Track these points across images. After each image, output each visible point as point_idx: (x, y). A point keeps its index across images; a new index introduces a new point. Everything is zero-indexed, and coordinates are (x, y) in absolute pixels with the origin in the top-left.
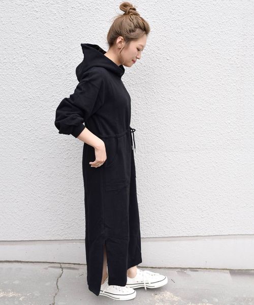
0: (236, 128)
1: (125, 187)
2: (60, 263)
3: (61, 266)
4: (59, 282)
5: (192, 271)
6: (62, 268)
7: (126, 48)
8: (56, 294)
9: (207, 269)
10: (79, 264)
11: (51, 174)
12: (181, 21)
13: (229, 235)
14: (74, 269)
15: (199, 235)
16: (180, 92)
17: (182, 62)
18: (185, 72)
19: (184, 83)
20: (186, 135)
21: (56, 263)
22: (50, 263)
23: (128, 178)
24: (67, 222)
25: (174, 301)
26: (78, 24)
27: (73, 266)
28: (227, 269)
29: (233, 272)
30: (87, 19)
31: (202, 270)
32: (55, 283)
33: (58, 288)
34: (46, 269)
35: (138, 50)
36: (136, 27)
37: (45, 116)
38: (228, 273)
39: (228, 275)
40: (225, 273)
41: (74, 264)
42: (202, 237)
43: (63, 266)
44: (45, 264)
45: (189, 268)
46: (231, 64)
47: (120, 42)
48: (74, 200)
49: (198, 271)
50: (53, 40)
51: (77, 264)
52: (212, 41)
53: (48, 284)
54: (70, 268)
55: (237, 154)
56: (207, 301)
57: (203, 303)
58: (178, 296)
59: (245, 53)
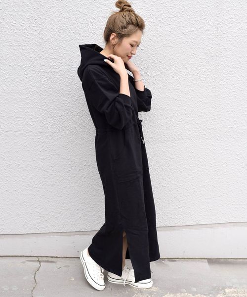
0: (212, 117)
1: (138, 178)
2: (38, 257)
3: (39, 259)
4: (36, 276)
5: (170, 261)
6: (40, 262)
7: (119, 44)
8: (34, 288)
9: (185, 259)
10: (57, 257)
11: (26, 167)
12: (155, 10)
13: (207, 224)
14: (52, 262)
15: (177, 225)
16: (155, 82)
17: (156, 52)
18: (160, 62)
19: (159, 73)
20: (162, 125)
21: (33, 256)
22: (27, 256)
23: (140, 169)
24: (44, 216)
25: (153, 291)
26: (51, 15)
27: (50, 259)
28: (205, 259)
29: (211, 261)
30: (59, 10)
31: (180, 260)
32: (33, 276)
33: (36, 282)
34: (24, 263)
35: (132, 46)
36: (128, 23)
37: (19, 109)
38: (205, 262)
39: (206, 265)
40: (203, 262)
41: (52, 257)
42: (179, 227)
43: (41, 259)
44: (22, 258)
45: (167, 258)
46: (206, 53)
47: (114, 38)
48: (50, 193)
49: (176, 261)
50: (25, 31)
51: (55, 257)
52: (187, 31)
53: (25, 278)
54: (48, 262)
55: (213, 143)
56: (185, 291)
57: (181, 292)
58: (156, 287)
59: (219, 42)
